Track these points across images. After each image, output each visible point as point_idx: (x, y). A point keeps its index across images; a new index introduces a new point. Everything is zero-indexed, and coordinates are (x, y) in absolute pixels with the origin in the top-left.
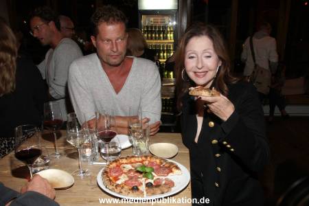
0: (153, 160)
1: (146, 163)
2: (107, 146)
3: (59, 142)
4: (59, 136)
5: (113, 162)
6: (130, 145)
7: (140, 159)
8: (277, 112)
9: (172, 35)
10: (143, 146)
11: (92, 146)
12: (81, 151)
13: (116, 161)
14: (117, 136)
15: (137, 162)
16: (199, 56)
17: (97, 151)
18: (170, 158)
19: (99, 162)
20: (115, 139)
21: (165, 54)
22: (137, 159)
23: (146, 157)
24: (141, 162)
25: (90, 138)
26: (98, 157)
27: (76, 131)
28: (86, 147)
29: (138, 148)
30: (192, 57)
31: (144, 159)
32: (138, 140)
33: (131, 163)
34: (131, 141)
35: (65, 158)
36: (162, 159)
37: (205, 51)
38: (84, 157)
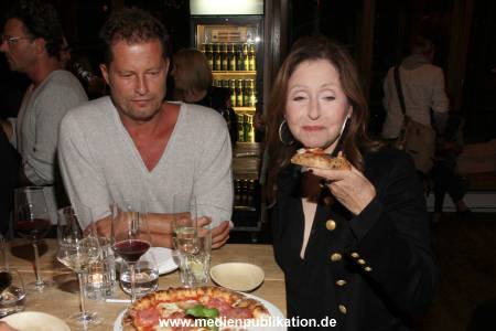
0: (218, 295)
1: (205, 300)
2: (132, 268)
3: (43, 261)
4: (43, 250)
5: (144, 298)
6: (175, 266)
7: (194, 294)
8: (448, 204)
9: (253, 62)
10: (199, 268)
11: (104, 268)
12: (83, 279)
13: (147, 297)
14: (151, 249)
15: (189, 299)
16: (314, 96)
17: (113, 278)
18: (249, 292)
19: (119, 298)
20: (147, 256)
21: (240, 98)
22: (187, 294)
23: (205, 289)
24: (196, 298)
25: (100, 253)
26: (115, 289)
27: (74, 242)
28: (92, 271)
29: (189, 273)
30: (301, 98)
31: (200, 292)
32: (190, 257)
33: (177, 300)
34: (176, 260)
35: (55, 291)
36: (233, 293)
37: (324, 87)
38: (90, 289)
